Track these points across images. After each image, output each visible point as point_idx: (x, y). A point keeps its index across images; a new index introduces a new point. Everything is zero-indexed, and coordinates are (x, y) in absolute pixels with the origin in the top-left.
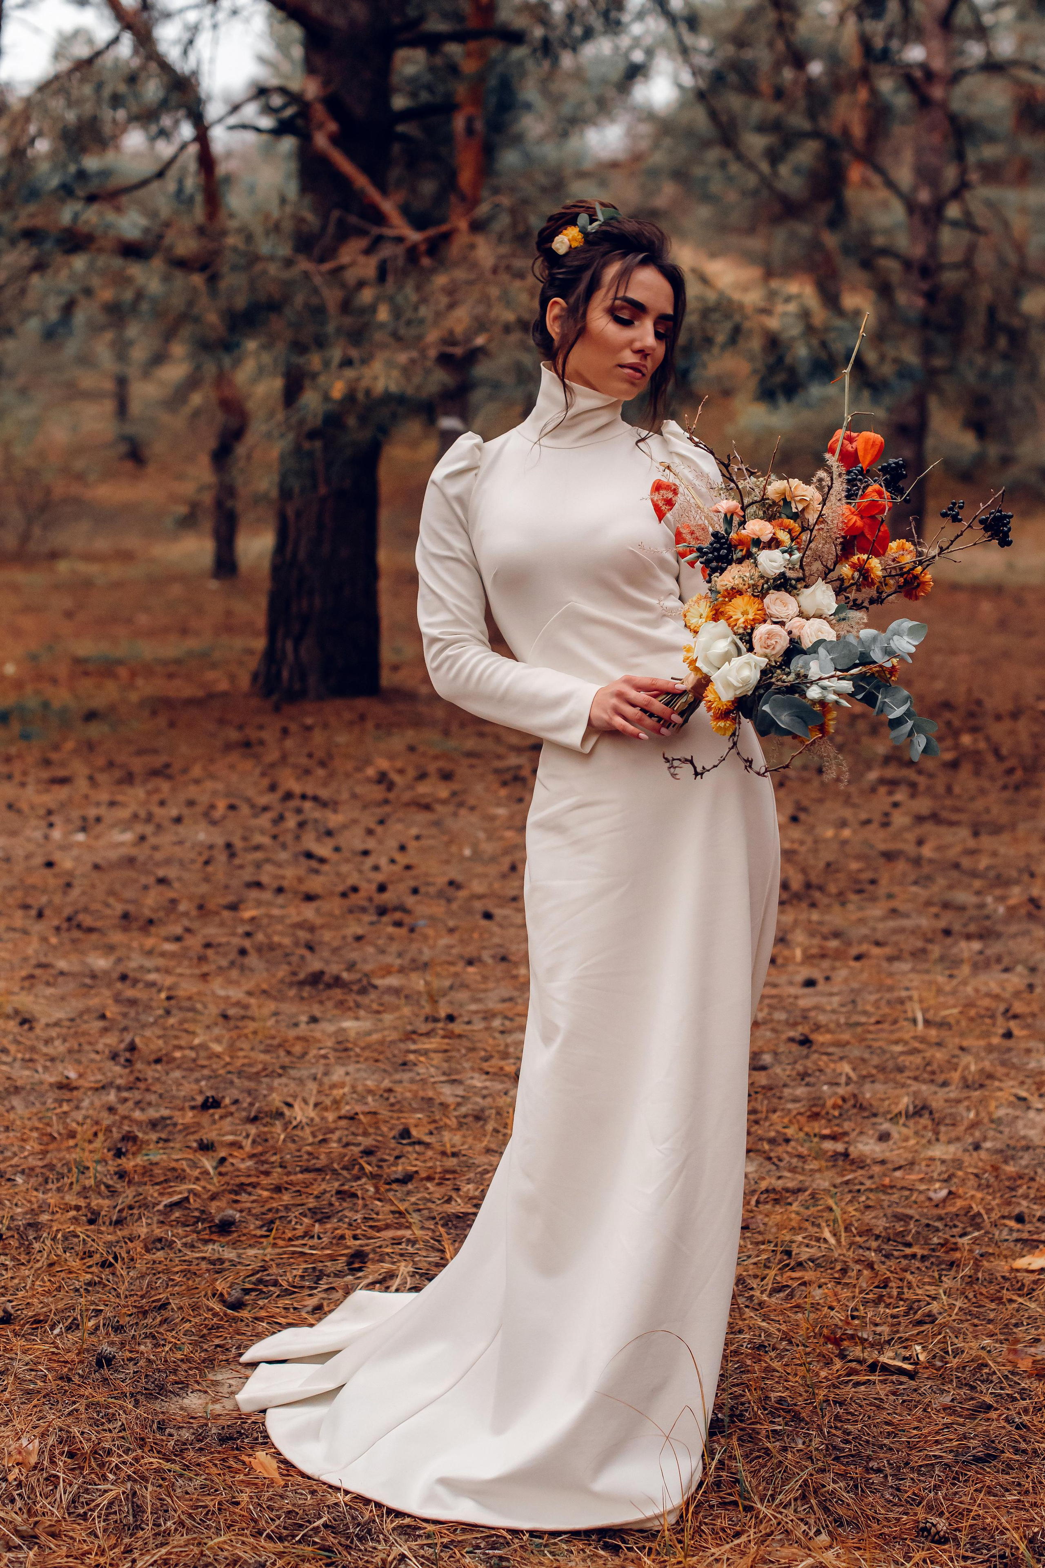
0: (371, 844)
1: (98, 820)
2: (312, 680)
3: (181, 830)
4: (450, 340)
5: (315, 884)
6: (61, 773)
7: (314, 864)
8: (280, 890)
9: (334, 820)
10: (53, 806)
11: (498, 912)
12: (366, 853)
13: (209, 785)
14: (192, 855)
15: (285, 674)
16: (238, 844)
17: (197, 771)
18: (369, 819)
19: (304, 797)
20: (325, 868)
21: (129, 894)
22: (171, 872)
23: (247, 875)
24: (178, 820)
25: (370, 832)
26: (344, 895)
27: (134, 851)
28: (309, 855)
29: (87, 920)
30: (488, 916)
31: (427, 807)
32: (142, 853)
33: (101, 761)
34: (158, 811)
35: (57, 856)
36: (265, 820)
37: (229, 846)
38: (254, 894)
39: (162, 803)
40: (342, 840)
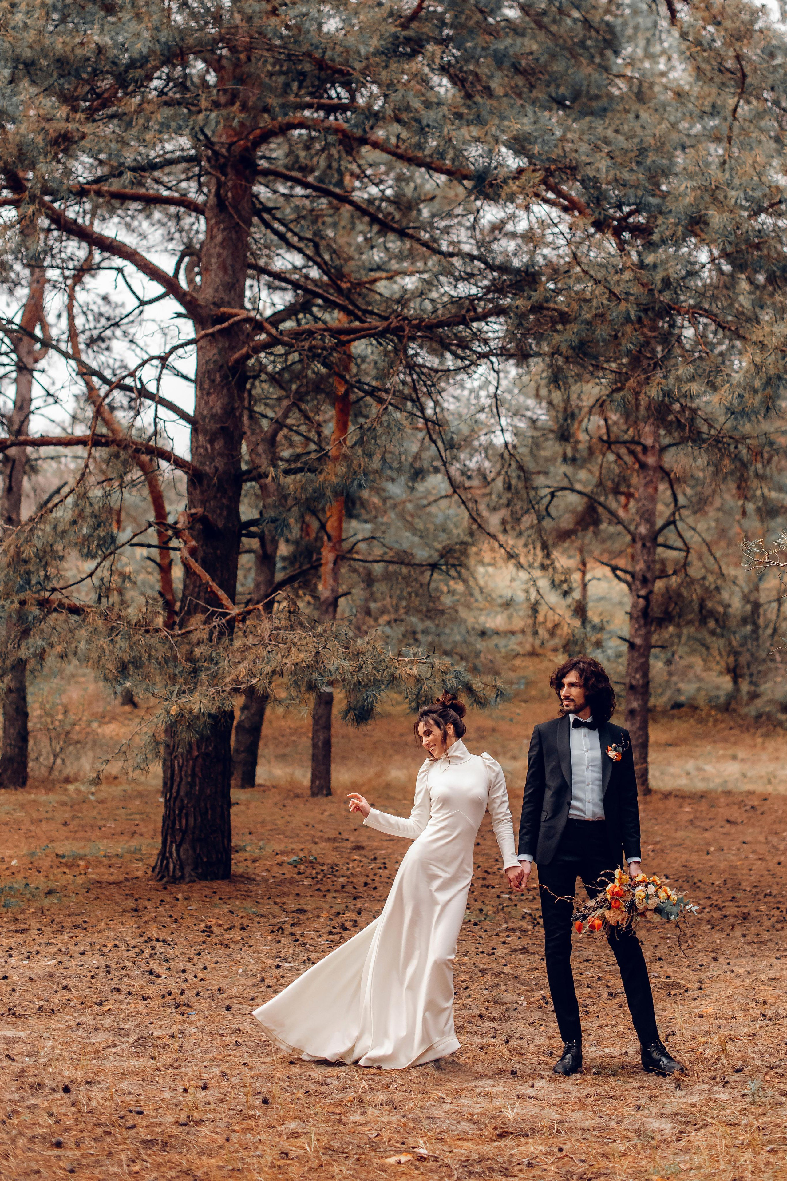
0: (189, 966)
1: (38, 953)
2: (187, 870)
3: (84, 958)
4: (236, 681)
5: (149, 991)
6: (23, 927)
7: (153, 978)
8: (130, 993)
9: (170, 952)
10: (13, 945)
11: (235, 1006)
12: (184, 971)
13: (106, 933)
14: (86, 972)
15: (171, 866)
16: (113, 966)
17: (102, 925)
18: (191, 953)
19: (158, 940)
20: (158, 980)
21: (46, 995)
22: (71, 983)
23: (113, 985)
24: (83, 953)
25: (190, 959)
26: (164, 997)
27: (54, 970)
28: (151, 973)
29: (19, 1011)
30: (229, 1008)
31: (227, 946)
32: (57, 972)
33: (47, 920)
34: (72, 948)
35: (11, 973)
36: (132, 954)
37: (107, 966)
38: (115, 996)
39: (76, 944)
40: (172, 965)
